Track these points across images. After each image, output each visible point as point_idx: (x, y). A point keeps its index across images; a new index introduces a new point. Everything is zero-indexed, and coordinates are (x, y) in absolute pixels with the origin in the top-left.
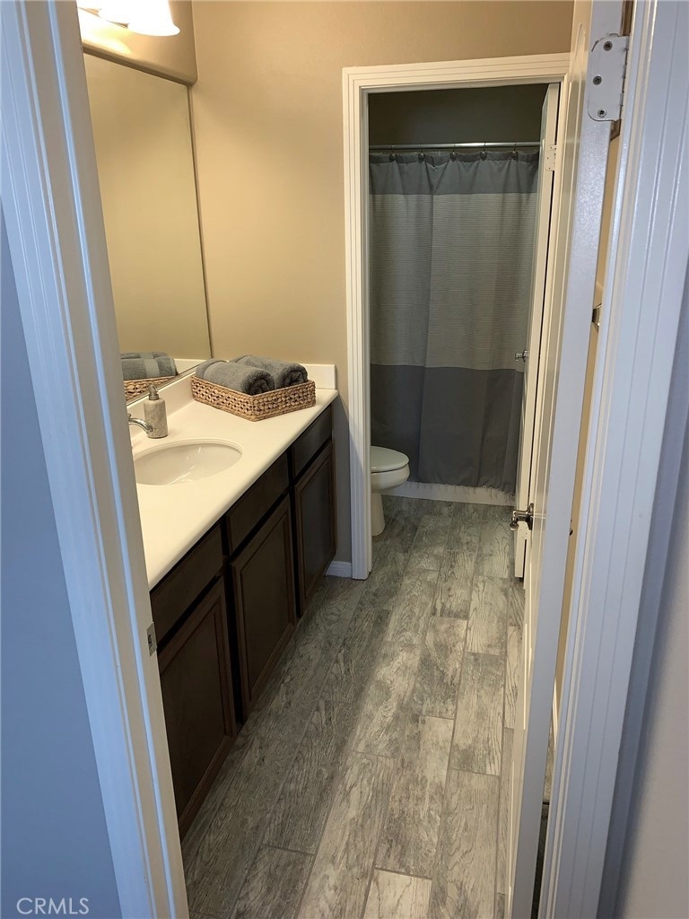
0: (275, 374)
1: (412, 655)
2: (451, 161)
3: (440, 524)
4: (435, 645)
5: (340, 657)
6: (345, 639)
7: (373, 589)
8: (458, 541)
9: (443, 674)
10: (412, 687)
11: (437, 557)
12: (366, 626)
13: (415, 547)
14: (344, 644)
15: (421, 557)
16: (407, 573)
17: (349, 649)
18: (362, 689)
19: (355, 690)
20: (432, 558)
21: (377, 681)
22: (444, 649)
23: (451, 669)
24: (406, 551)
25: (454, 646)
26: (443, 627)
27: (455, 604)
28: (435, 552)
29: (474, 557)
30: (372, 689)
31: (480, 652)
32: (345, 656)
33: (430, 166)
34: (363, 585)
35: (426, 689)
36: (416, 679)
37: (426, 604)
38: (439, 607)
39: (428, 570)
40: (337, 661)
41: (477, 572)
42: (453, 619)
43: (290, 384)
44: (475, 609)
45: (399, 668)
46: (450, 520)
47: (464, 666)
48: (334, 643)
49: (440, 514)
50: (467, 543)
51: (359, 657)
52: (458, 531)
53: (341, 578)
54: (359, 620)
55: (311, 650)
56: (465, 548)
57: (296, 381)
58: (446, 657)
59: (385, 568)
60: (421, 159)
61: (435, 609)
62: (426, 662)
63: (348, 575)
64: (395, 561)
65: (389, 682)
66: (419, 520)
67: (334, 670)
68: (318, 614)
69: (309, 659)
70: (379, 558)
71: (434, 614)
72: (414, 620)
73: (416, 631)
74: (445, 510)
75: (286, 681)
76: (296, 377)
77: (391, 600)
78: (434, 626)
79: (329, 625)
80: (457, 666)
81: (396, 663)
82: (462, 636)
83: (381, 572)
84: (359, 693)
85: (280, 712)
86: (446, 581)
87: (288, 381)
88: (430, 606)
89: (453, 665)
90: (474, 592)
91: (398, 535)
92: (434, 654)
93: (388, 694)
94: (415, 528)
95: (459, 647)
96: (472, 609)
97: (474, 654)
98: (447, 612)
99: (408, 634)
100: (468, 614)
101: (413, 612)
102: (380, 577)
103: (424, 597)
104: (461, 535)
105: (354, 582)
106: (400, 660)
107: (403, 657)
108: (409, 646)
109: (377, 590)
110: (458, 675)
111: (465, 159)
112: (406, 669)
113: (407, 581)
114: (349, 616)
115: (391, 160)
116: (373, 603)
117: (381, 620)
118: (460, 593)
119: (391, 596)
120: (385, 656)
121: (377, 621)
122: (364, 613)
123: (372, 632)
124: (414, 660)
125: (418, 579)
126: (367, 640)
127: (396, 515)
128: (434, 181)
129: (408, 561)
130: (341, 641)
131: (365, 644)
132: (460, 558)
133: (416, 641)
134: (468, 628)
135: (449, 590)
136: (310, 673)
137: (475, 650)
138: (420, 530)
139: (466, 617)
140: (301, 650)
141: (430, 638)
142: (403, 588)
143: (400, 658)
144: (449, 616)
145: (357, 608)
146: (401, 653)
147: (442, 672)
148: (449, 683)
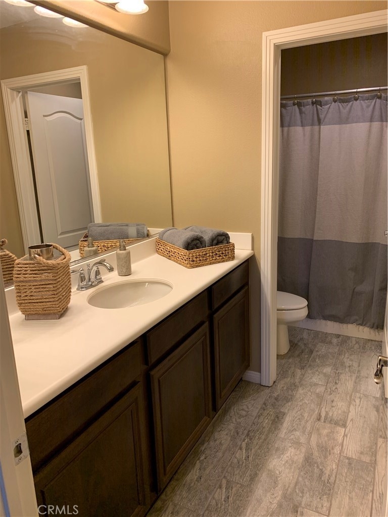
0: (207, 238)
1: (298, 452)
2: (333, 103)
3: (330, 351)
4: (318, 446)
5: (244, 445)
6: (249, 431)
7: (275, 395)
8: (342, 364)
9: (322, 472)
10: (295, 480)
11: (325, 375)
12: (266, 422)
13: (310, 366)
14: (248, 435)
15: (313, 373)
16: (302, 385)
17: (251, 439)
18: (256, 474)
19: (250, 476)
20: (321, 376)
21: (269, 470)
22: (325, 450)
23: (329, 468)
24: (302, 368)
25: (333, 449)
26: (325, 432)
27: (336, 413)
28: (324, 371)
29: (354, 378)
30: (263, 477)
31: (354, 457)
32: (247, 445)
33: (318, 107)
34: (267, 391)
35: (307, 483)
36: (299, 473)
37: (313, 411)
38: (323, 414)
39: (318, 384)
40: (241, 449)
41: (355, 390)
42: (333, 425)
43: (217, 244)
44: (352, 420)
45: (287, 462)
46: (338, 348)
47: (340, 468)
48: (241, 433)
49: (330, 343)
50: (349, 367)
51: (257, 447)
52: (343, 357)
53: (253, 383)
54: (262, 417)
55: (223, 436)
56: (347, 370)
57: (221, 242)
58: (326, 457)
59: (285, 379)
60: (313, 103)
61: (320, 415)
62: (309, 460)
63: (258, 382)
64: (293, 375)
65: (278, 472)
66: (315, 346)
67: (237, 455)
68: (233, 408)
69: (220, 443)
70: (282, 372)
71: (319, 420)
72: (303, 422)
73: (304, 432)
74: (335, 341)
75: (201, 459)
76: (221, 239)
77: (287, 404)
78: (318, 430)
79: (240, 418)
80: (334, 467)
81: (285, 456)
82: (340, 441)
83: (282, 382)
84: (253, 478)
85: (192, 485)
86: (331, 394)
87: (215, 242)
88: (316, 413)
89: (331, 466)
90: (351, 406)
91: (299, 356)
92: (316, 454)
93: (276, 483)
94: (311, 352)
95: (337, 450)
96: (349, 419)
97: (348, 459)
98: (329, 420)
99: (298, 433)
100: (346, 423)
101: (303, 416)
102: (282, 386)
103: (312, 405)
104: (345, 360)
105: (262, 388)
106: (288, 454)
107: (291, 453)
108: (297, 444)
109: (278, 395)
110: (334, 476)
111: (343, 101)
112: (292, 463)
113: (301, 391)
114: (255, 414)
115: (294, 104)
116: (273, 405)
117: (278, 419)
118: (341, 405)
119: (288, 402)
120: (277, 449)
121: (274, 420)
122: (266, 413)
123: (270, 428)
124: (300, 458)
125: (310, 391)
126: (265, 434)
127: (299, 341)
128: (322, 116)
129: (304, 375)
130: (246, 432)
131: (263, 437)
132: (342, 377)
133: (302, 440)
134: (345, 435)
135: (332, 401)
136: (220, 454)
137: (350, 455)
138: (314, 354)
139: (344, 426)
140: (216, 435)
141: (314, 440)
142: (298, 396)
143: (289, 452)
144: (330, 422)
145: (261, 408)
146: (290, 449)
147: (321, 470)
148: (326, 481)
